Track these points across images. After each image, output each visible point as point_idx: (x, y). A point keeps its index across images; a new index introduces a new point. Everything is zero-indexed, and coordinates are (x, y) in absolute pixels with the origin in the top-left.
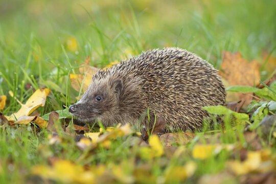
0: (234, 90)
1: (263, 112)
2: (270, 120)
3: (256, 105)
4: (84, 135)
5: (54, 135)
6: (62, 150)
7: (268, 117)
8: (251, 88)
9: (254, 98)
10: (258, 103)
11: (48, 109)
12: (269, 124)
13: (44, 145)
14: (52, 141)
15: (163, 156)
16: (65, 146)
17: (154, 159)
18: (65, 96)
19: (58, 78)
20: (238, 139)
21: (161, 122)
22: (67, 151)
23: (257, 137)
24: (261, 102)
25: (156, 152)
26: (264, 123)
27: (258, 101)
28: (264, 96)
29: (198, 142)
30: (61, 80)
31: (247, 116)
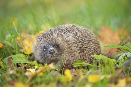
0: (109, 46)
1: (124, 58)
2: (128, 62)
3: (119, 55)
4: (27, 69)
5: (11, 69)
6: (17, 77)
7: (127, 61)
8: (118, 46)
9: (118, 51)
10: (120, 54)
11: (6, 56)
12: (128, 65)
13: (7, 75)
14: (11, 72)
15: (72, 81)
16: (18, 75)
17: (68, 82)
18: (16, 49)
19: (11, 39)
20: (112, 72)
21: (68, 63)
22: (20, 78)
23: (122, 71)
24: (122, 53)
25: (68, 79)
26: (125, 64)
27: (120, 53)
28: (125, 50)
29: (90, 73)
30: (12, 40)
31: (115, 60)
